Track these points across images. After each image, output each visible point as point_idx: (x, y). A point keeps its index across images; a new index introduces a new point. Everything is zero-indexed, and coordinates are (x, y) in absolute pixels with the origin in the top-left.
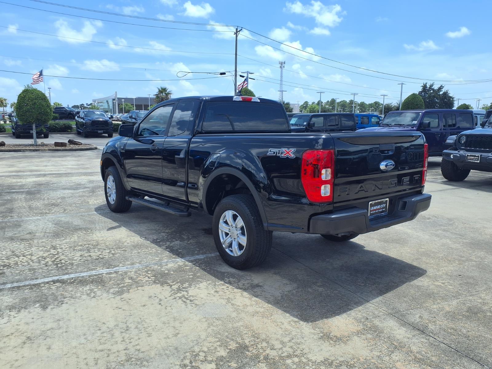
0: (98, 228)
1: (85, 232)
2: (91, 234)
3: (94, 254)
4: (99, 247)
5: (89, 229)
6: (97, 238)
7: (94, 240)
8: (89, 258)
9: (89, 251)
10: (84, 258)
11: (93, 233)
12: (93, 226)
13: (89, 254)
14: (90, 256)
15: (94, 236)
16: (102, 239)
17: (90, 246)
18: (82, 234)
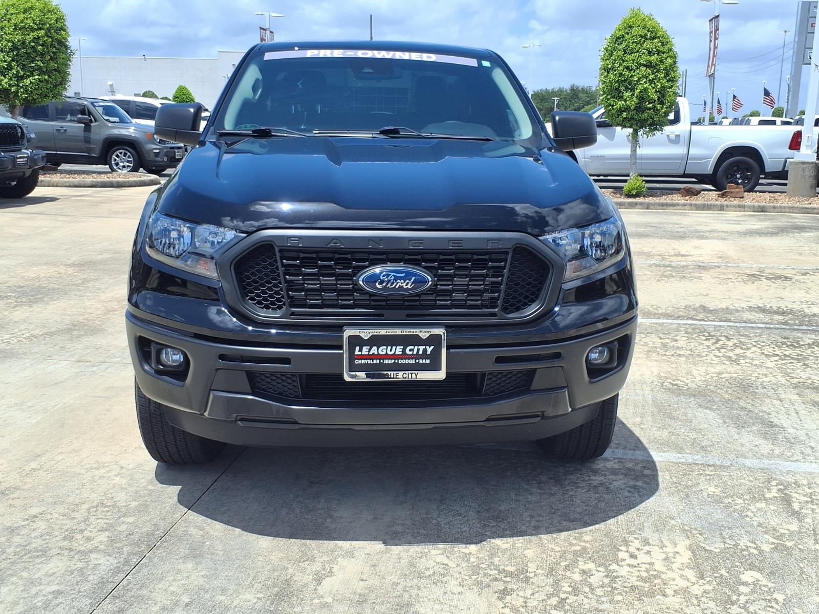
0: (647, 389)
1: (679, 382)
2: (662, 374)
3: (654, 340)
4: (646, 349)
5: (669, 389)
6: (650, 364)
7: (655, 360)
8: (662, 336)
9: (664, 345)
10: (670, 337)
11: (659, 376)
12: (659, 396)
13: (662, 341)
14: (661, 338)
15: (655, 370)
16: (639, 360)
17: (662, 352)
18: (684, 379)
